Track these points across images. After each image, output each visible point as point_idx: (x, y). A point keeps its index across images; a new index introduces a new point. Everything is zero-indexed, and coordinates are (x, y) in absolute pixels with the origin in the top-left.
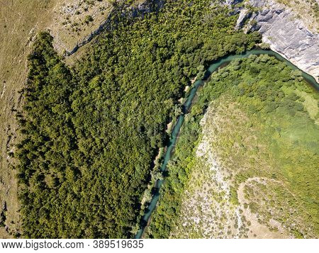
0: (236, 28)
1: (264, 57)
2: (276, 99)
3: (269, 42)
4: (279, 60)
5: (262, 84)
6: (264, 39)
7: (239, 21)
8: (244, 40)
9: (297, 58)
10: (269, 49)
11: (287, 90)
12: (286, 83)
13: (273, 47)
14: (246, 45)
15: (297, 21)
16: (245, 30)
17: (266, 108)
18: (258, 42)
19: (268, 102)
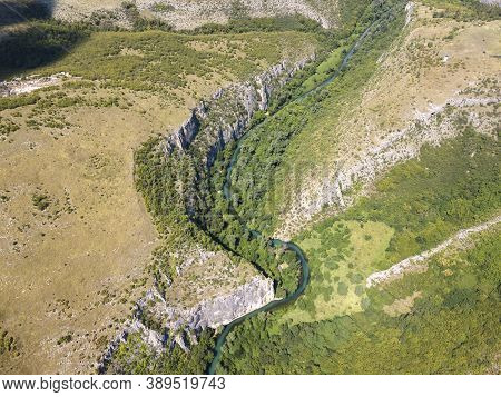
0: (187, 350)
1: (231, 337)
2: (279, 348)
3: (218, 324)
4: (241, 323)
5: (256, 354)
6: (213, 326)
7: (183, 346)
8: (202, 349)
9: (248, 308)
10: (226, 326)
11: (274, 330)
12: (267, 328)
13: (226, 322)
14: (209, 348)
15: (216, 300)
16: (194, 341)
17: (282, 363)
18: (212, 334)
19: (277, 358)
